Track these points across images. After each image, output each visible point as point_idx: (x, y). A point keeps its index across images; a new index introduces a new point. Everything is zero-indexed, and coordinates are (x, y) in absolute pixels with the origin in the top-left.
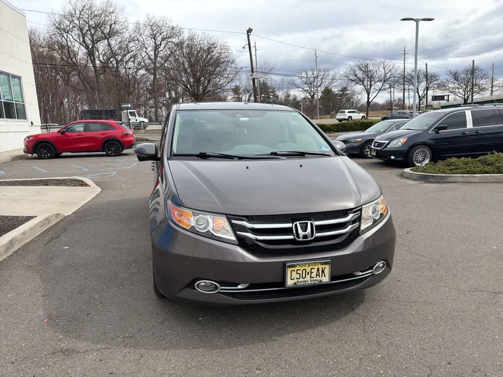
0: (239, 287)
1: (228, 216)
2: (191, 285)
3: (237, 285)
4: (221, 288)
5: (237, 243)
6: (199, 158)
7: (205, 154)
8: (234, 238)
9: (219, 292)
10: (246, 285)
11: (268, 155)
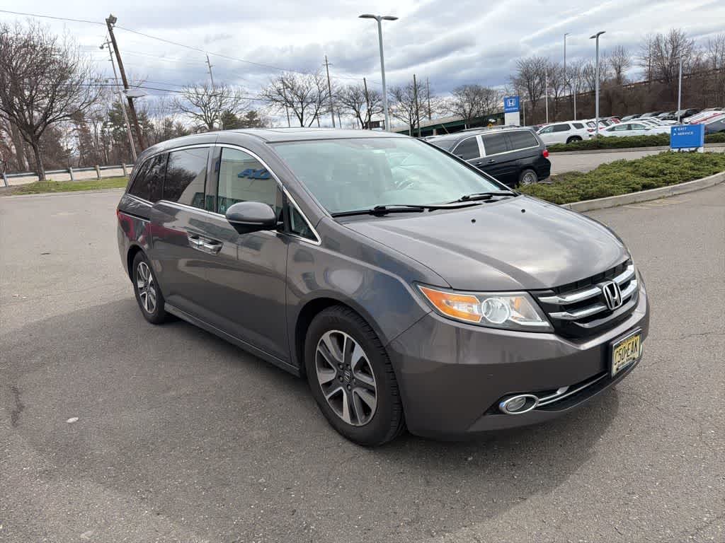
0: (559, 393)
1: (532, 293)
2: (495, 409)
3: (554, 391)
4: (540, 401)
5: (553, 330)
6: (373, 216)
7: (384, 208)
8: (546, 324)
9: (536, 408)
10: (566, 389)
11: (459, 201)
